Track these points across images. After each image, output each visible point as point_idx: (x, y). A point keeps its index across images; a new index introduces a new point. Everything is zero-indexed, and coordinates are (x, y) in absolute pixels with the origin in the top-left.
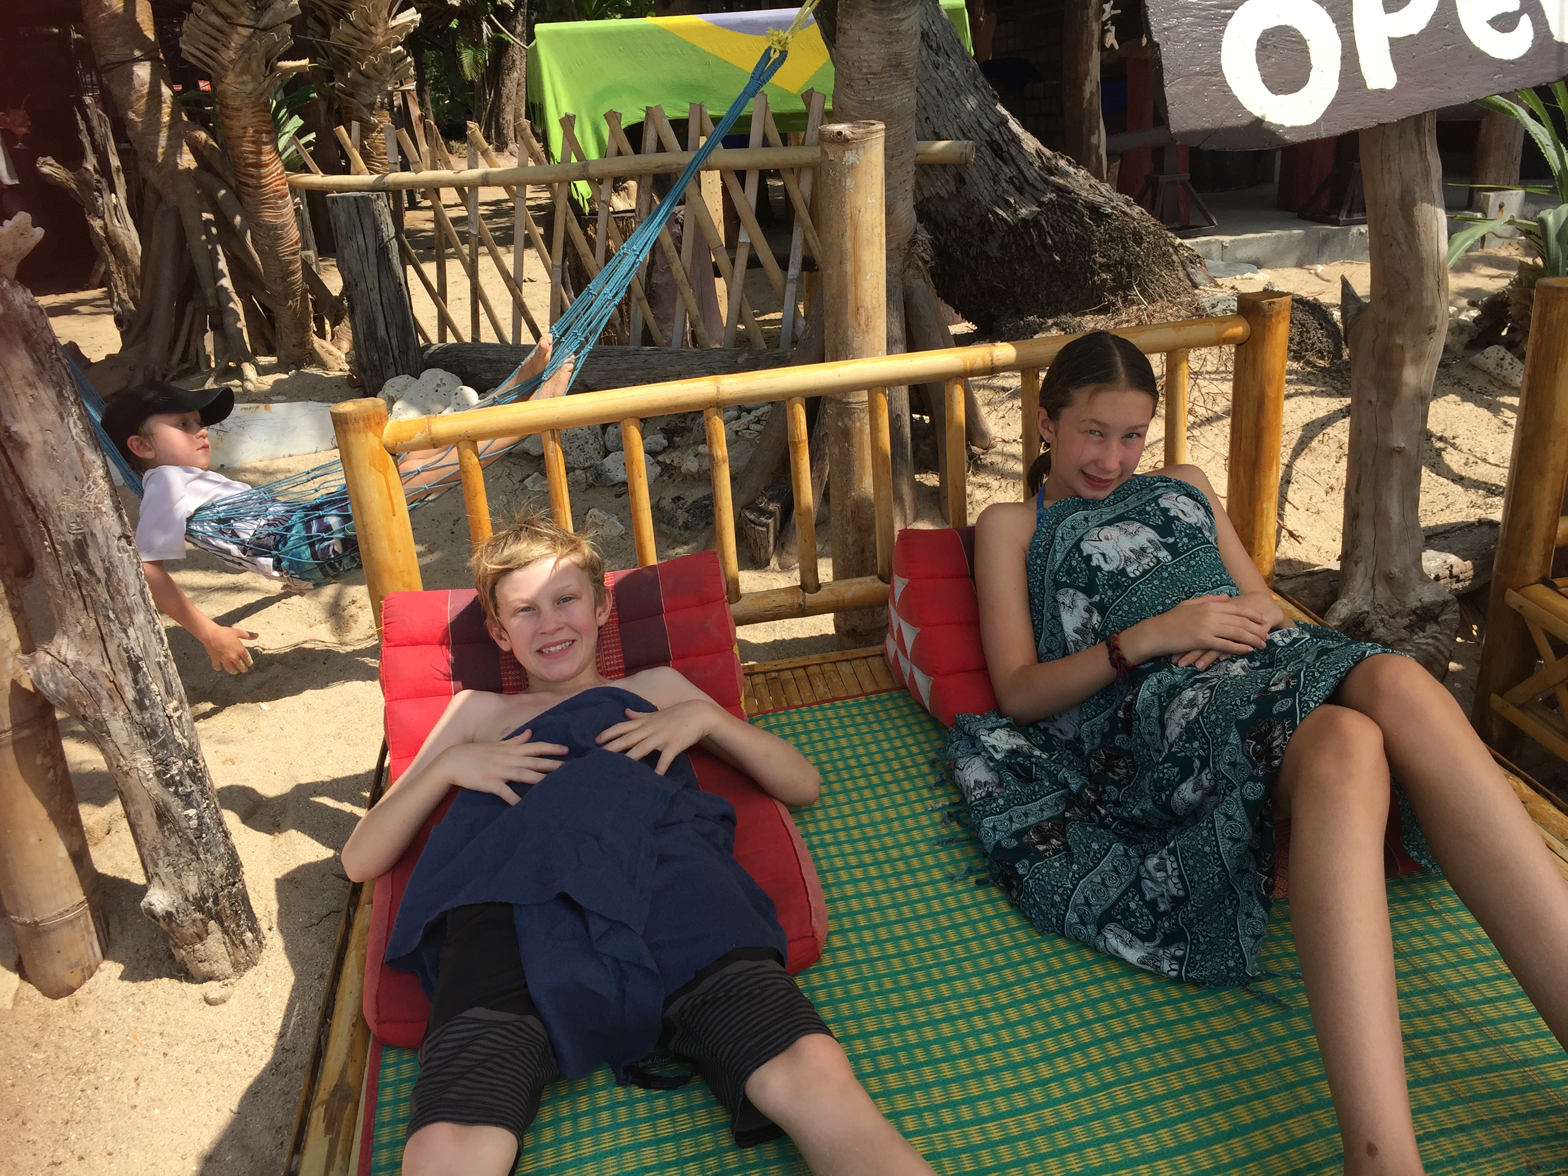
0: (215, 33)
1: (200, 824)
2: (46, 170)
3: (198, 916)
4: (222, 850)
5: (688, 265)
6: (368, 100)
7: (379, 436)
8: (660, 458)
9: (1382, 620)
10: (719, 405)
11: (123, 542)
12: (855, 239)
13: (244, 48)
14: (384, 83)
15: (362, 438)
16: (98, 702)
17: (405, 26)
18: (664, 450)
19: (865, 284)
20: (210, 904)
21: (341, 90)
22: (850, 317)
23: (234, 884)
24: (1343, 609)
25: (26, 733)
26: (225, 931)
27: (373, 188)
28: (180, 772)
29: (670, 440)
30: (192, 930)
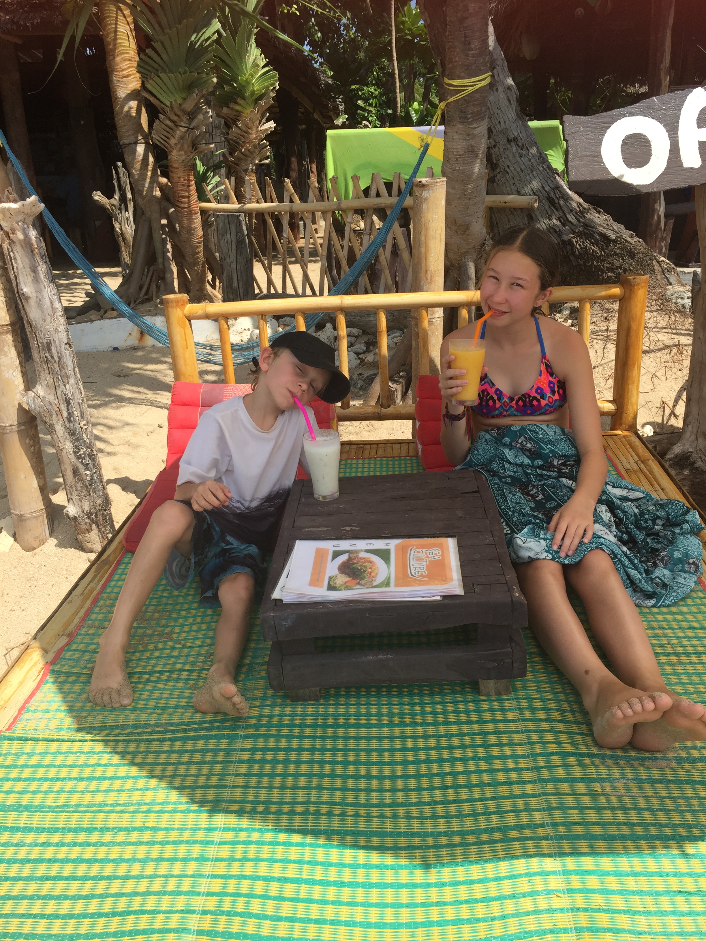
0: (168, 130)
1: (92, 479)
2: (96, 198)
3: (88, 521)
4: (101, 493)
5: (389, 258)
6: (245, 167)
7: (183, 310)
8: (360, 356)
9: (700, 458)
10: (342, 309)
11: (67, 346)
12: (426, 236)
13: (182, 138)
14: (254, 159)
15: (175, 310)
16: (51, 415)
17: (266, 130)
18: (364, 352)
19: (431, 259)
20: (93, 516)
21: (232, 161)
22: (422, 274)
23: (105, 510)
24: (677, 449)
25: (23, 428)
26: (99, 530)
27: (238, 211)
28: (84, 454)
29: (368, 348)
30: (85, 527)
